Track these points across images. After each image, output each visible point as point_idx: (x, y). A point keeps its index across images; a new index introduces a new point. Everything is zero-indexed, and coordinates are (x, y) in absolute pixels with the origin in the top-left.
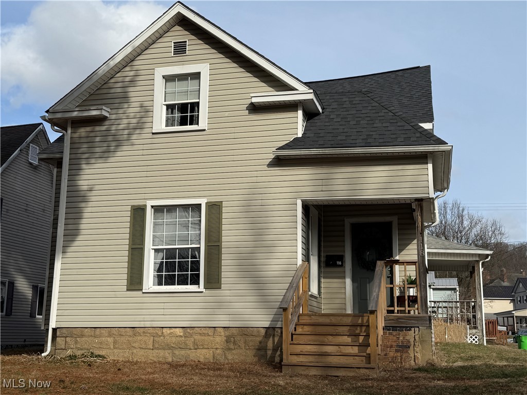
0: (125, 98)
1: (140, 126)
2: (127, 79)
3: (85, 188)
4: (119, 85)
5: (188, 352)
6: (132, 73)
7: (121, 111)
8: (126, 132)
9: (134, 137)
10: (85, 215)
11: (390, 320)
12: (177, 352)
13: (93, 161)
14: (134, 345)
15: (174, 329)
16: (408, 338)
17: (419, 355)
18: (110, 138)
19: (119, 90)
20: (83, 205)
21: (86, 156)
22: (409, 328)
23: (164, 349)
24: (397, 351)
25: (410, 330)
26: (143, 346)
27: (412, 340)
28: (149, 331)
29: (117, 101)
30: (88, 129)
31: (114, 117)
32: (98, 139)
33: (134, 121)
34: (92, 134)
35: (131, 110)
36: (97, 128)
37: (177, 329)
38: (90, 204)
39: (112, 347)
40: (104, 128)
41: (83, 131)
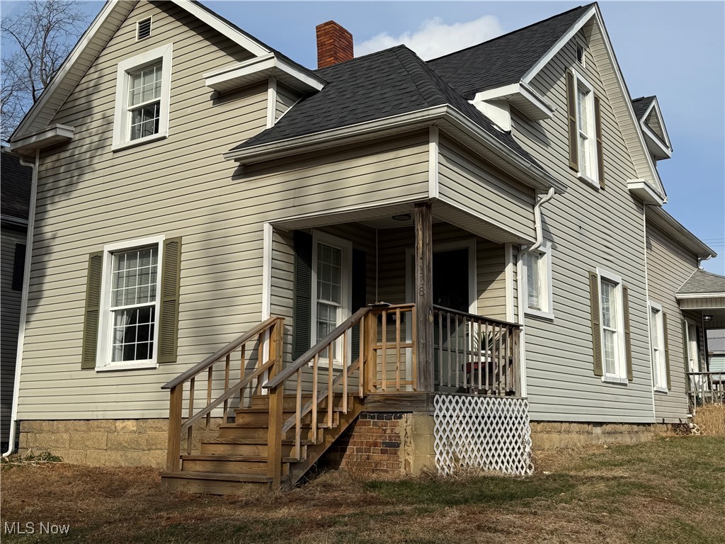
0: (89, 110)
1: (101, 146)
2: (92, 84)
3: (49, 235)
4: (84, 93)
5: (141, 454)
6: (96, 75)
7: (84, 128)
8: (88, 155)
9: (96, 160)
10: (49, 271)
11: (375, 402)
12: (129, 454)
13: (57, 199)
14: (88, 443)
15: (127, 422)
16: (397, 430)
17: (411, 459)
18: (73, 166)
19: (83, 101)
20: (46, 258)
21: (51, 193)
22: (398, 415)
23: (116, 449)
24: (383, 452)
25: (400, 417)
26: (96, 446)
27: (402, 434)
28: (102, 425)
29: (81, 115)
30: (54, 158)
31: (77, 137)
32: (62, 169)
33: (96, 138)
34: (58, 164)
35: (94, 124)
36: (63, 155)
37: (130, 422)
38: (54, 256)
39: (67, 446)
40: (68, 154)
41: (49, 162)
